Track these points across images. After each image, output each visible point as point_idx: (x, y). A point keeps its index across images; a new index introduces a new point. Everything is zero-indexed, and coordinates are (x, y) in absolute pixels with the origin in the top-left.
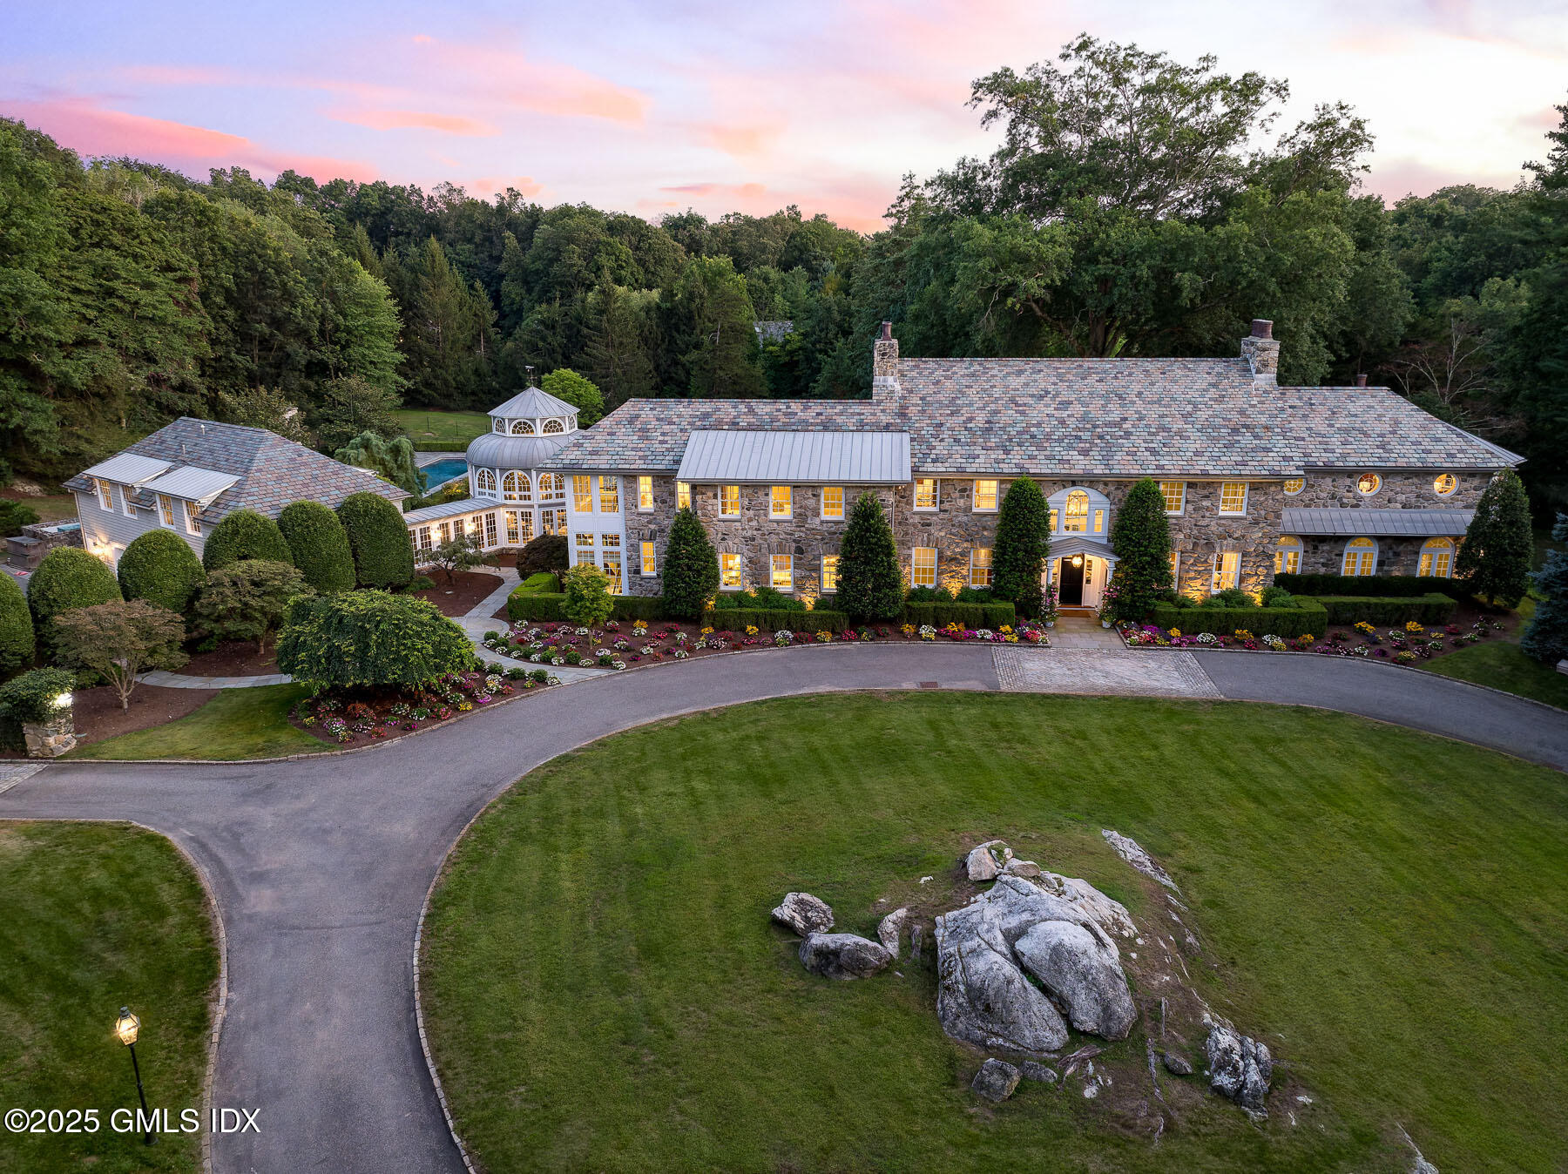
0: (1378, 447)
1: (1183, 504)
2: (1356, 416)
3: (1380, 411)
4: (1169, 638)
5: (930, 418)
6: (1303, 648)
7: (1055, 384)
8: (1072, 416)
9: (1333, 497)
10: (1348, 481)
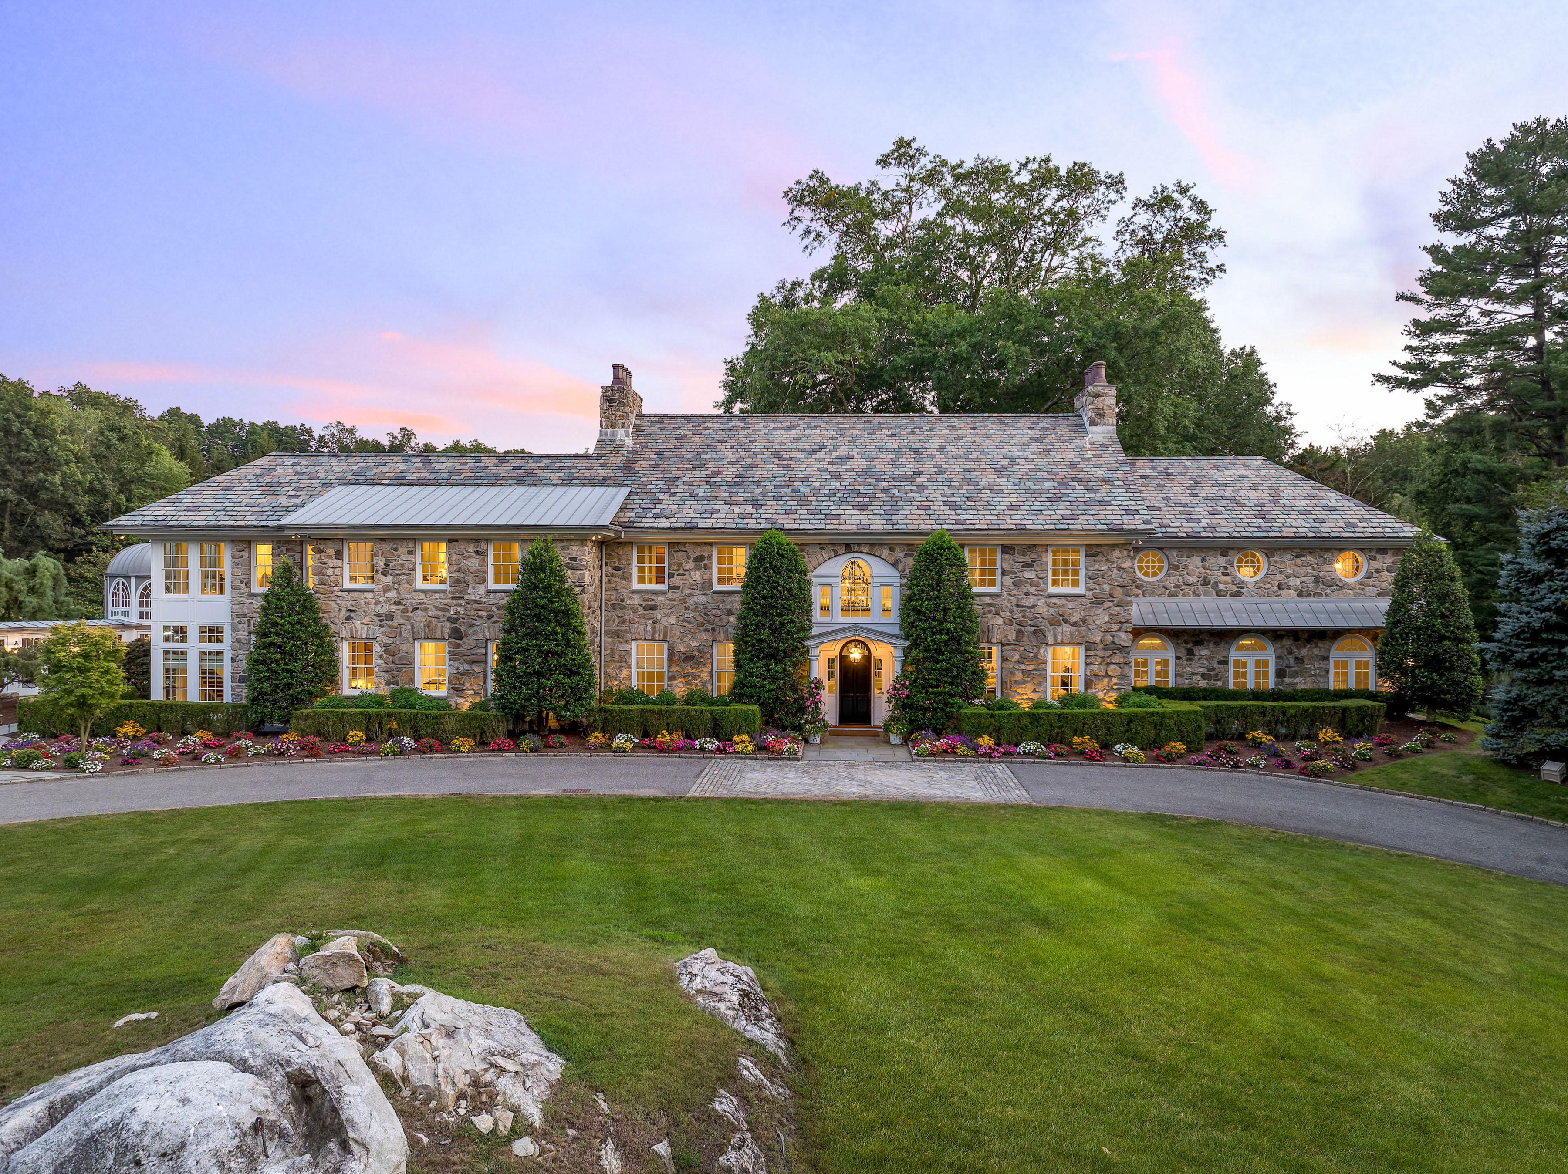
0: (1256, 517)
1: (998, 577)
2: (1226, 485)
3: (1256, 480)
4: (976, 748)
5: (663, 472)
6: (1170, 759)
7: (833, 439)
8: (852, 470)
9: (1206, 583)
10: (1222, 561)
